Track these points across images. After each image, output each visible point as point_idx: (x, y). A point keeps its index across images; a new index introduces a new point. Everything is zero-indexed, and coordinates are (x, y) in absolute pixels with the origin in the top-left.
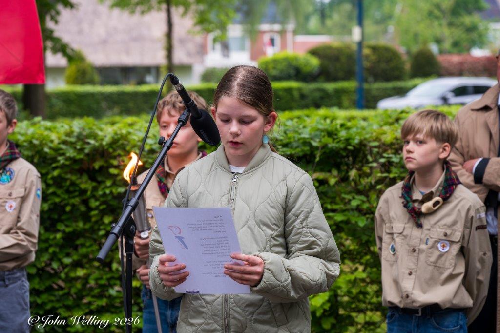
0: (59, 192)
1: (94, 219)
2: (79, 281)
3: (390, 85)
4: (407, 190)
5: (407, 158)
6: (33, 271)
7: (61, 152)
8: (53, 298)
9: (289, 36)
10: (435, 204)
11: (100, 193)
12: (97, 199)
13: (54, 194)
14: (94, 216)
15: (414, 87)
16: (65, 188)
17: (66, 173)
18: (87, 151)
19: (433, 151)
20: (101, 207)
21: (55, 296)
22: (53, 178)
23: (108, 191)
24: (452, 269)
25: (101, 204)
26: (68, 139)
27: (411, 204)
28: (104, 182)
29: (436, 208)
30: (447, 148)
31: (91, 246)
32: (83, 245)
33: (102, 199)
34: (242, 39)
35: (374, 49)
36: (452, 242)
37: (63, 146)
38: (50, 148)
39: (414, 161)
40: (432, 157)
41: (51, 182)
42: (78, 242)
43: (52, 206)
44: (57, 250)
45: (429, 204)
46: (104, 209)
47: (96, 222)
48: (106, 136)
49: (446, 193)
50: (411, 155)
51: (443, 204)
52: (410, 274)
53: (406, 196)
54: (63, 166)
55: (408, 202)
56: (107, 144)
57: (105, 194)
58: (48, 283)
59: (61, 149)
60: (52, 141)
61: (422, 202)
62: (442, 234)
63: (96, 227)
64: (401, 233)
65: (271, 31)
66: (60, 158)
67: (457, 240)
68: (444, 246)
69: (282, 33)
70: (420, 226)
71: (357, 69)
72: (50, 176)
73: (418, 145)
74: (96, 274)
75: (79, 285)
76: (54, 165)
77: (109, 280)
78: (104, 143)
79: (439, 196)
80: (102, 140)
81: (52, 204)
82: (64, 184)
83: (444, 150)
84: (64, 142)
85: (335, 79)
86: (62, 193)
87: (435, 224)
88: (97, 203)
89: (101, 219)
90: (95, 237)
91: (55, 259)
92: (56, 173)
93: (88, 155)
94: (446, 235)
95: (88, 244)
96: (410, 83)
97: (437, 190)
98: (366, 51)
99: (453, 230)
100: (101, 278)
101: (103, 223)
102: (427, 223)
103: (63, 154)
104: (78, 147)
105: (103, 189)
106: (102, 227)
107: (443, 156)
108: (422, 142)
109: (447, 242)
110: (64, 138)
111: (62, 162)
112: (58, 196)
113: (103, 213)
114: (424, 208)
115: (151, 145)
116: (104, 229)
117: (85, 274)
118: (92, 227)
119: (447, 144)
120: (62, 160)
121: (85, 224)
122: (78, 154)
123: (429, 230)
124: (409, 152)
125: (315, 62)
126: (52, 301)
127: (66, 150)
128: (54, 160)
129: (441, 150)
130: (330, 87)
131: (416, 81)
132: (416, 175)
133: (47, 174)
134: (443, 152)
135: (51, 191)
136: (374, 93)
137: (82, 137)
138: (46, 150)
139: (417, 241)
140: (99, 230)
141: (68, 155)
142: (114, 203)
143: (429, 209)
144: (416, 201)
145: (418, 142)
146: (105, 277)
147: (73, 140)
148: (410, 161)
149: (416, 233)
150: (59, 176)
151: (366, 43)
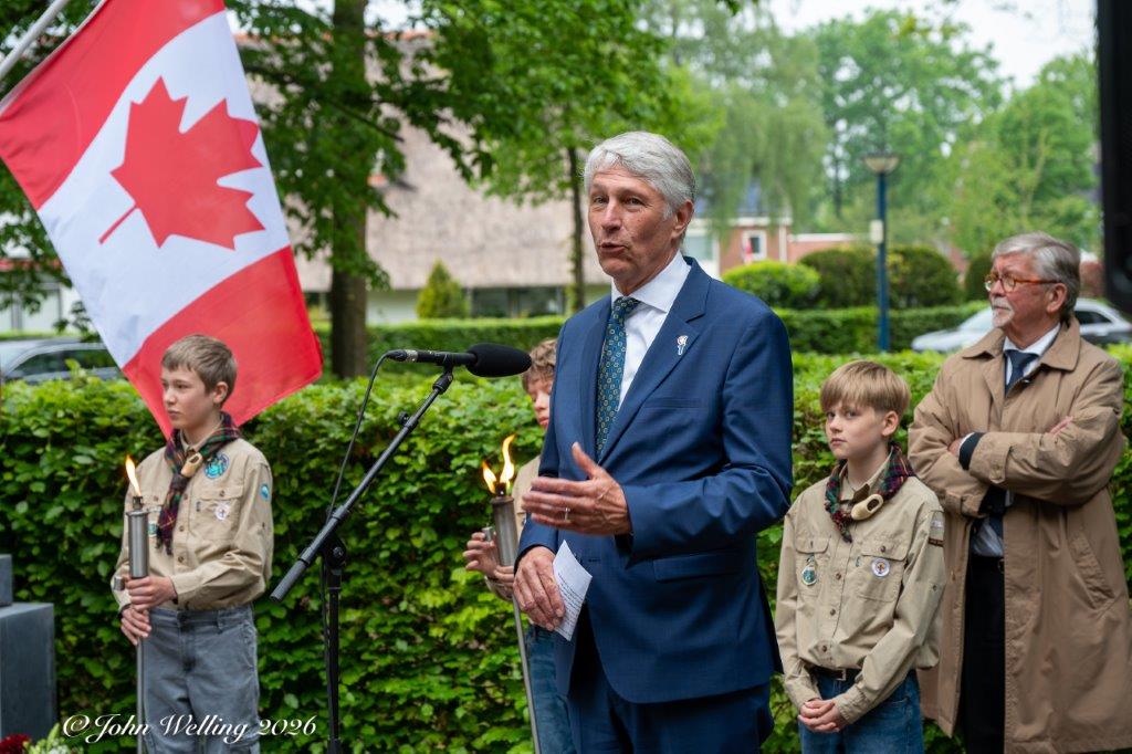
0: (319, 492)
1: (372, 534)
2: (352, 629)
3: (933, 311)
4: (835, 487)
5: (833, 440)
6: (280, 614)
7: (322, 431)
8: (313, 656)
9: (782, 233)
10: (871, 506)
11: (381, 493)
12: (376, 503)
13: (311, 495)
14: (374, 528)
15: (973, 313)
16: (329, 487)
17: (329, 464)
18: (361, 430)
19: (871, 426)
20: (382, 516)
21: (315, 652)
22: (309, 471)
23: (392, 491)
24: (894, 602)
25: (381, 511)
26: (335, 412)
27: (836, 507)
28: (388, 476)
29: (873, 510)
30: (892, 420)
31: (369, 574)
32: (356, 574)
33: (383, 503)
34: (709, 237)
35: (906, 255)
36: (892, 561)
37: (325, 423)
38: (305, 426)
39: (845, 444)
40: (873, 435)
41: (307, 477)
42: (350, 569)
43: (309, 515)
44: (317, 581)
45: (863, 504)
46: (387, 519)
47: (377, 538)
48: (389, 407)
49: (888, 487)
50: (839, 436)
51: (884, 505)
52: (833, 613)
53: (831, 494)
54: (324, 454)
55: (832, 503)
56: (391, 419)
57: (387, 496)
58: (304, 632)
59: (322, 427)
60: (308, 415)
61: (853, 502)
62: (878, 549)
63: (376, 546)
64: (824, 552)
65: (756, 227)
66: (319, 441)
67: (901, 558)
68: (881, 568)
69: (772, 230)
70: (848, 539)
71: (878, 287)
72: (304, 469)
73: (848, 419)
74: (377, 617)
75: (350, 635)
76: (310, 452)
77: (396, 626)
78: (386, 417)
79: (878, 493)
80: (384, 412)
81: (308, 511)
82: (326, 481)
83: (889, 422)
84: (328, 417)
85: (845, 304)
86: (324, 494)
87: (869, 534)
88: (376, 510)
89: (383, 534)
90: (374, 560)
91: (315, 595)
92: (313, 464)
93: (363, 435)
94: (883, 550)
95: (363, 573)
96: (965, 309)
97: (875, 484)
98: (892, 259)
99: (895, 543)
100: (385, 625)
101: (387, 540)
102: (858, 533)
103: (325, 435)
104: (347, 424)
105: (386, 487)
106: (384, 546)
107: (888, 431)
108: (855, 414)
109: (887, 562)
110: (327, 410)
111: (321, 447)
112: (318, 499)
113: (386, 524)
114: (855, 512)
115: (459, 419)
116: (388, 549)
117: (360, 618)
118: (370, 546)
119: (891, 413)
120: (322, 443)
121: (359, 541)
122: (347, 434)
123: (861, 543)
124: (836, 431)
125: (812, 276)
126: (311, 660)
127: (331, 427)
128: (313, 444)
129: (884, 423)
130: (837, 315)
131: (975, 305)
132: (849, 464)
133: (300, 465)
134: (887, 425)
135: (307, 490)
136: (906, 324)
137: (354, 408)
138: (298, 430)
139: (844, 561)
140: (381, 550)
141: (332, 435)
142: (403, 508)
143: (862, 512)
144: (845, 502)
145: (849, 415)
146: (390, 623)
147: (340, 412)
148: (838, 445)
149: (843, 549)
150: (319, 469)
151: (890, 246)
